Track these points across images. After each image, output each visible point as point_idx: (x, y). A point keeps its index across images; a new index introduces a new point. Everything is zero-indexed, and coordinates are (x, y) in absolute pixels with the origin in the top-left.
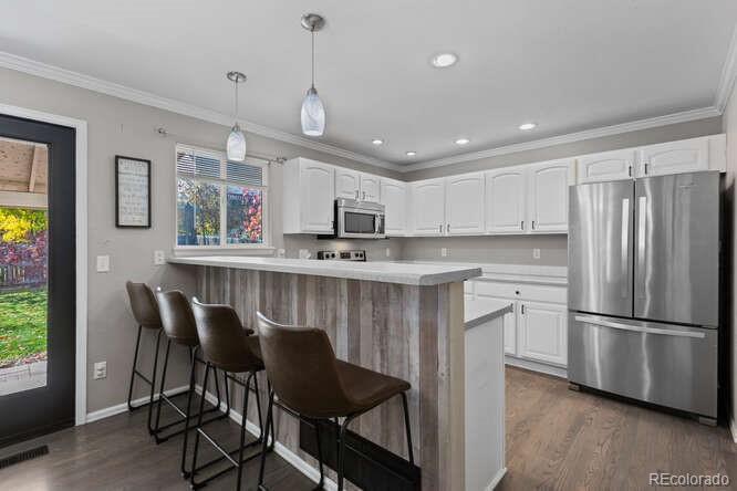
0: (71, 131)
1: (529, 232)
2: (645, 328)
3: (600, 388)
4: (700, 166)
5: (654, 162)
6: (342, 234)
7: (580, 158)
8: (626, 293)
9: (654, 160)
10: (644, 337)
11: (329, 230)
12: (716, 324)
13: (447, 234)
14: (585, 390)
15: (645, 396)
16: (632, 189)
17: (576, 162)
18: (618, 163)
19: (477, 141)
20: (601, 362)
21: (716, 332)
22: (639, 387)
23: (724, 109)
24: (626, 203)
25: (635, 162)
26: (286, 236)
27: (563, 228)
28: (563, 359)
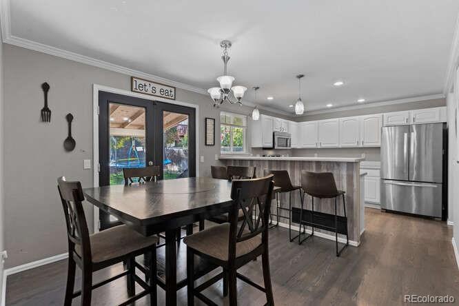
0: (195, 109)
1: (361, 146)
2: (413, 184)
3: (393, 209)
4: (437, 120)
5: (417, 117)
6: (276, 147)
7: (385, 114)
8: (405, 171)
9: (417, 116)
10: (413, 188)
11: (270, 145)
12: (441, 181)
13: (319, 147)
14: (388, 211)
15: (413, 212)
16: (408, 129)
17: (383, 116)
18: (401, 117)
19: (336, 105)
20: (394, 199)
21: (441, 185)
22: (411, 209)
23: (446, 95)
24: (406, 135)
25: (409, 116)
26: (253, 148)
27: (378, 144)
28: (378, 200)
